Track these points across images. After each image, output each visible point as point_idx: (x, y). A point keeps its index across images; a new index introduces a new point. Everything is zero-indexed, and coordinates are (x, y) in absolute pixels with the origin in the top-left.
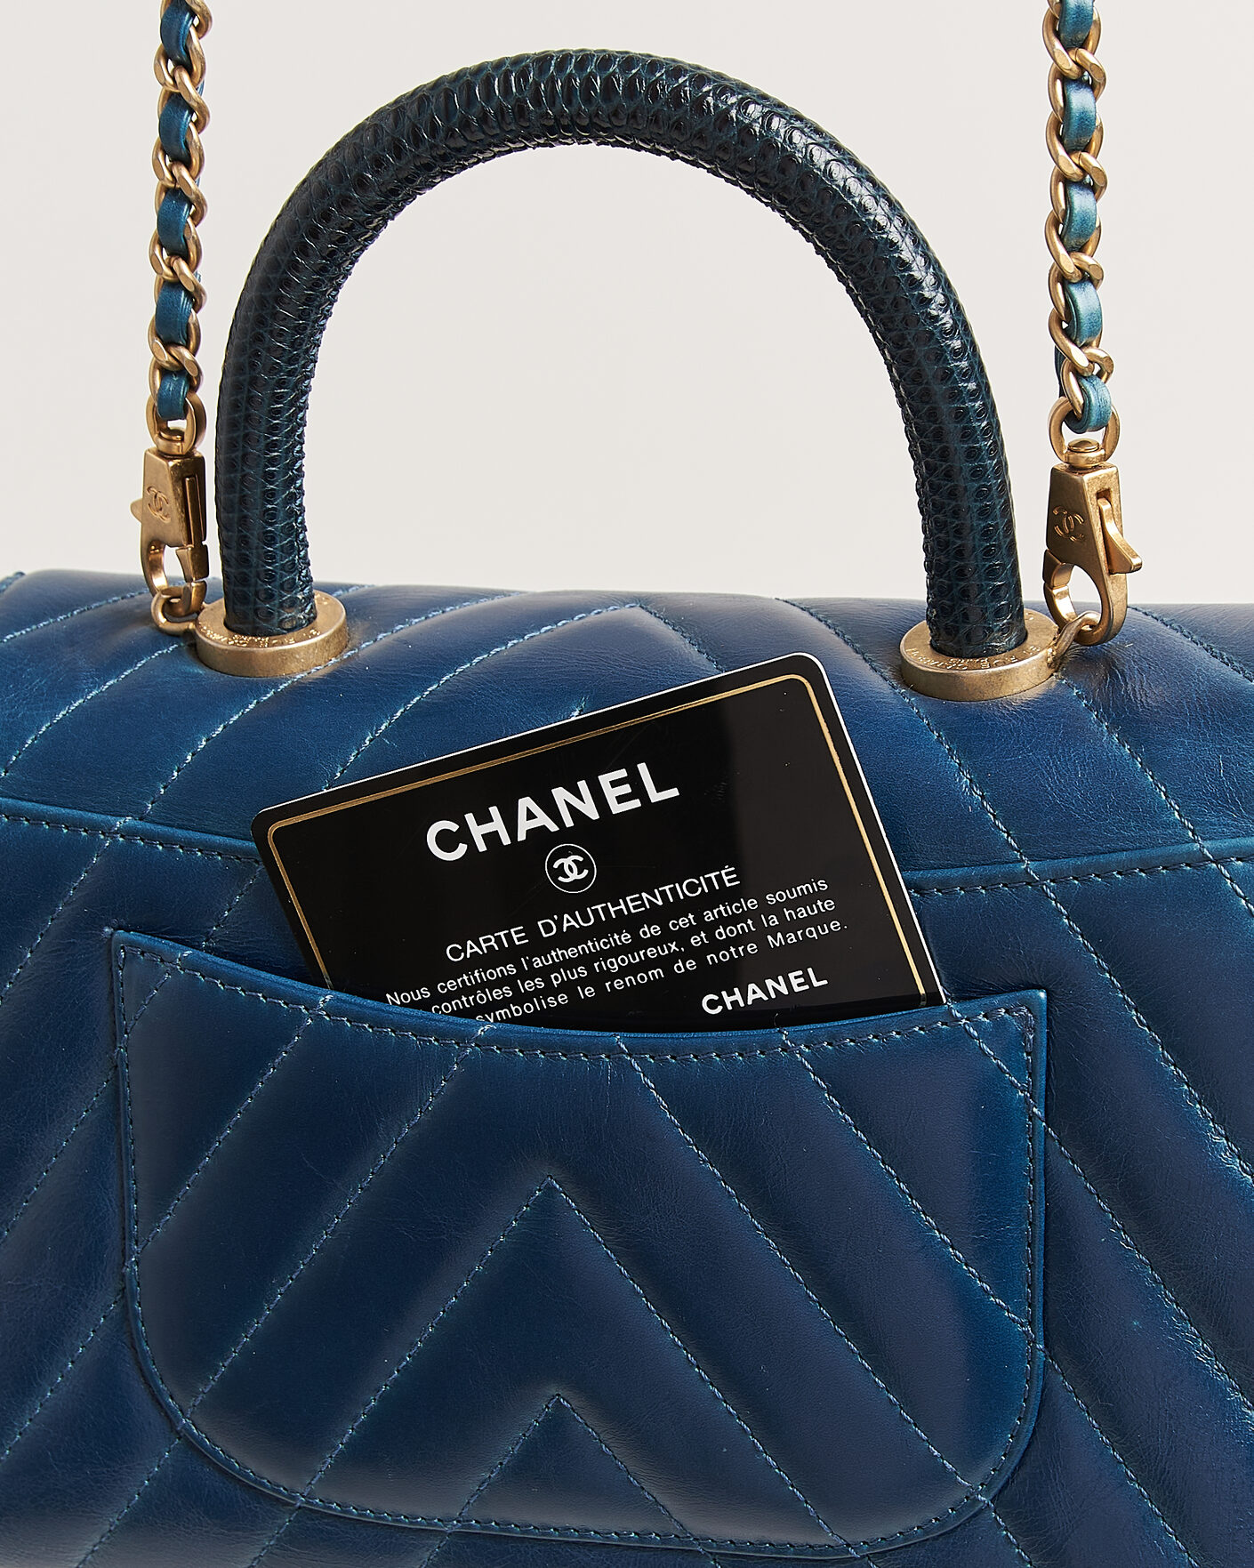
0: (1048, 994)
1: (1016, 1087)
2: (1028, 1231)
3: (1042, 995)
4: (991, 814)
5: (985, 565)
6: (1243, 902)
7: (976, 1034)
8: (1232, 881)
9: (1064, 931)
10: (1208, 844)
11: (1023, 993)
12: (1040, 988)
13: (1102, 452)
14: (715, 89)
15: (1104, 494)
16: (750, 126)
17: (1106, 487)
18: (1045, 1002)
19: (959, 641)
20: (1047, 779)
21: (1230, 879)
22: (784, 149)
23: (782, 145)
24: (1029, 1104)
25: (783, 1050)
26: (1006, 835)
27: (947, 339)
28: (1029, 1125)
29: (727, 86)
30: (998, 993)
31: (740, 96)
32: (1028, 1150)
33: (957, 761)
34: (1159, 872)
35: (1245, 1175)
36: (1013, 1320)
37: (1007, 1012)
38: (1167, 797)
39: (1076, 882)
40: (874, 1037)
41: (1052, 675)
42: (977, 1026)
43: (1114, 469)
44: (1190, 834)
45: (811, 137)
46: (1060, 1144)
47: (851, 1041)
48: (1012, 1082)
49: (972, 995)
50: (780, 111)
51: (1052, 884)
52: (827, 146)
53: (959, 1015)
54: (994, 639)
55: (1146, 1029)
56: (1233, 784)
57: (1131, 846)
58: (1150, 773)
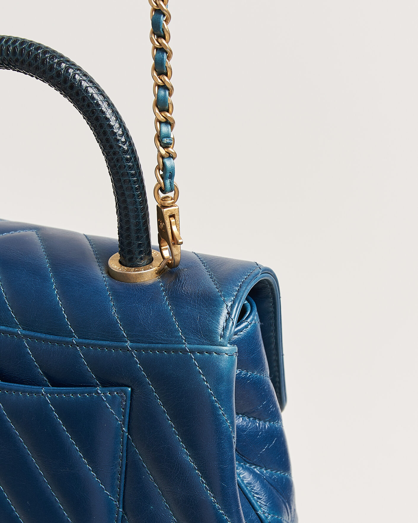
0: (132, 389)
1: (118, 420)
2: (119, 470)
3: (130, 389)
4: (120, 324)
5: (135, 235)
6: (198, 368)
7: (105, 399)
8: (195, 360)
9: (138, 369)
10: (188, 346)
11: (123, 388)
12: (129, 387)
13: (173, 201)
14: (50, 56)
15: (173, 216)
16: (60, 71)
17: (173, 213)
18: (130, 392)
19: (126, 261)
20: (140, 314)
21: (194, 359)
22: (71, 81)
23: (70, 79)
24: (122, 426)
25: (42, 395)
26: (123, 332)
27: (124, 155)
28: (122, 433)
29: (55, 56)
30: (116, 386)
31: (59, 60)
32: (121, 442)
33: (113, 303)
34: (171, 353)
35: (191, 463)
36: (112, 499)
37: (117, 393)
38: (178, 327)
39: (144, 352)
40: (72, 395)
41: (157, 277)
42: (106, 396)
43: (177, 207)
44: (184, 341)
45: (82, 77)
46: (132, 442)
47: (64, 395)
48: (116, 418)
49: (107, 386)
50: (72, 66)
51: (136, 352)
52: (87, 81)
53: (100, 392)
54: (138, 262)
55: (162, 407)
56: (201, 325)
57: (164, 342)
58: (175, 317)
